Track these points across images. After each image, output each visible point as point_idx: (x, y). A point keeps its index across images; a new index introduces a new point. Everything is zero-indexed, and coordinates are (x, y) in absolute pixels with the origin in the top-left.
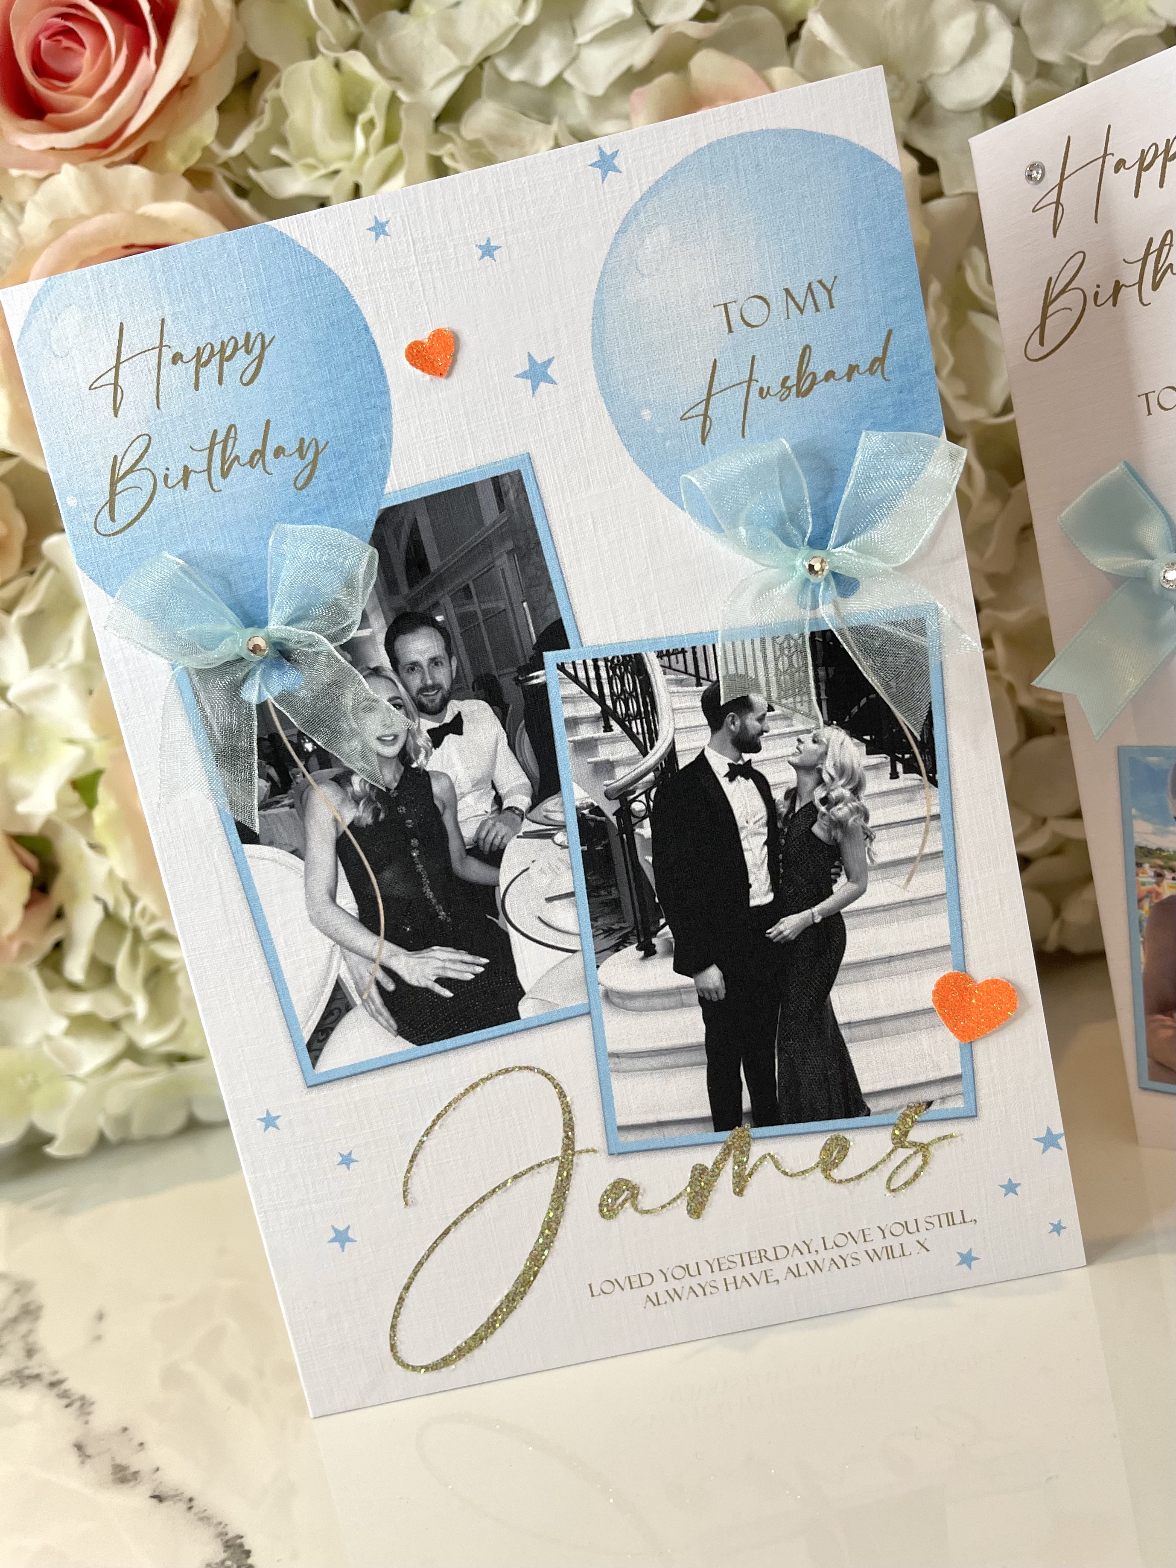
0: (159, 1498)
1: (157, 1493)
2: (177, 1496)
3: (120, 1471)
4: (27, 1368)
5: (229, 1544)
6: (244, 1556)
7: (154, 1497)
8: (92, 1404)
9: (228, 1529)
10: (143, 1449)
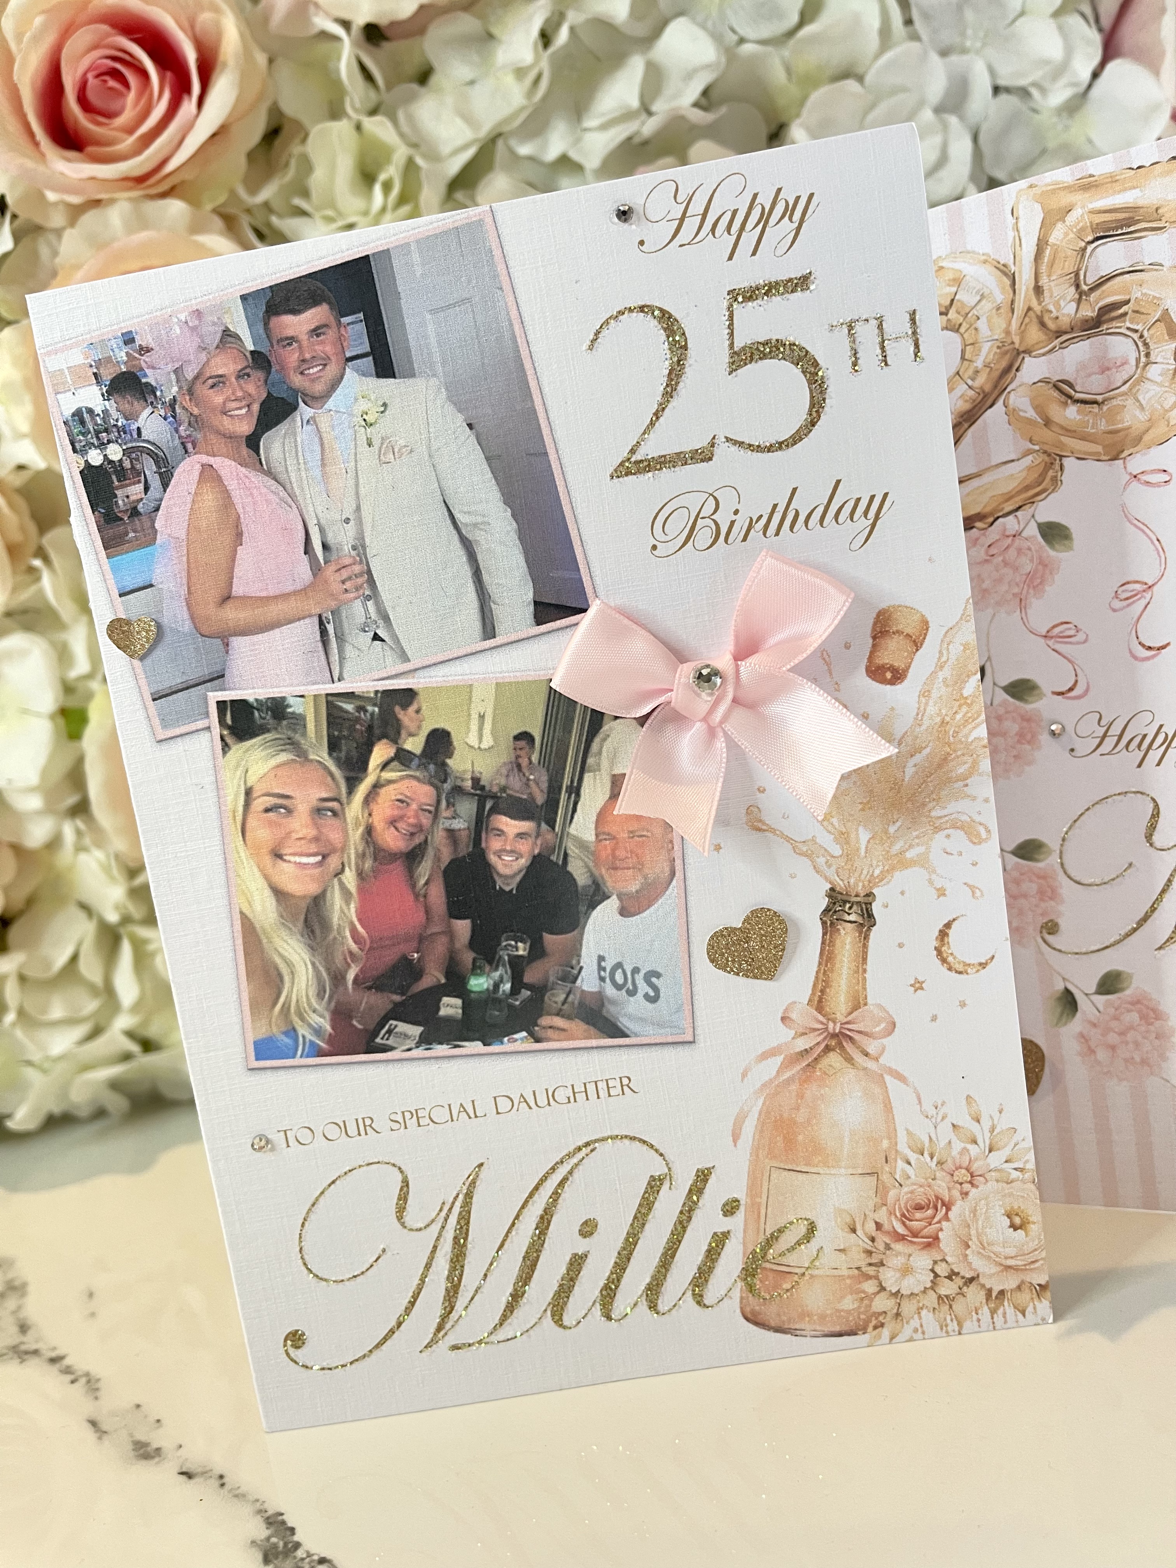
0: (188, 1475)
1: (184, 1470)
2: (206, 1473)
3: (141, 1448)
4: (22, 1343)
5: (270, 1521)
6: (288, 1533)
7: (182, 1473)
8: (98, 1380)
9: (266, 1506)
10: (161, 1426)
